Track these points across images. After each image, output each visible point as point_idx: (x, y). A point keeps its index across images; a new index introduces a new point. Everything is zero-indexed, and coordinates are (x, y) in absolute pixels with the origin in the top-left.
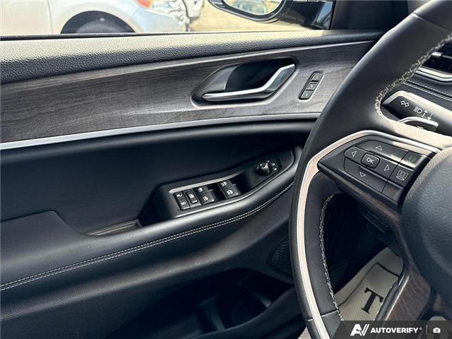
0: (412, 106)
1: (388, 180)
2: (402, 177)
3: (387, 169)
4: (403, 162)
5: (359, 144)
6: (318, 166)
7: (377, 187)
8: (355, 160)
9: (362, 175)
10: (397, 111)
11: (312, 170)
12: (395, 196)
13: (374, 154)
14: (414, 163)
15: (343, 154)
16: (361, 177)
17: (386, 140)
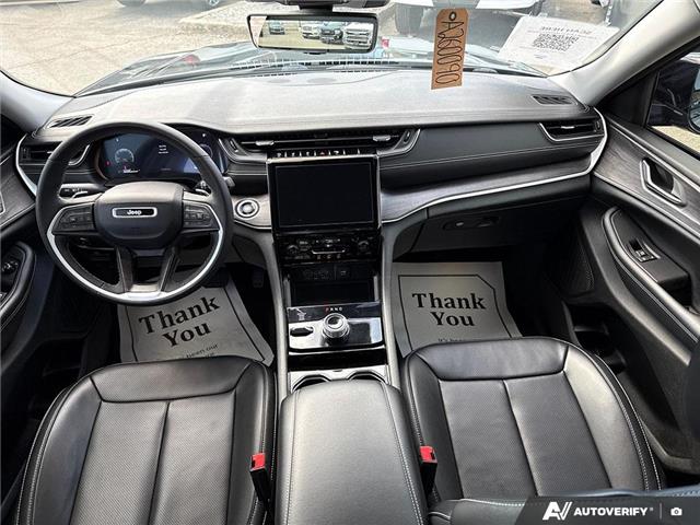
0: (71, 189)
1: (85, 223)
2: (89, 219)
3: (81, 219)
4: (85, 213)
5: (63, 215)
6: (53, 234)
7: (83, 228)
8: (66, 223)
10: (69, 194)
11: (51, 238)
12: (92, 227)
13: (72, 216)
14: (89, 212)
15: (59, 222)
16: (74, 228)
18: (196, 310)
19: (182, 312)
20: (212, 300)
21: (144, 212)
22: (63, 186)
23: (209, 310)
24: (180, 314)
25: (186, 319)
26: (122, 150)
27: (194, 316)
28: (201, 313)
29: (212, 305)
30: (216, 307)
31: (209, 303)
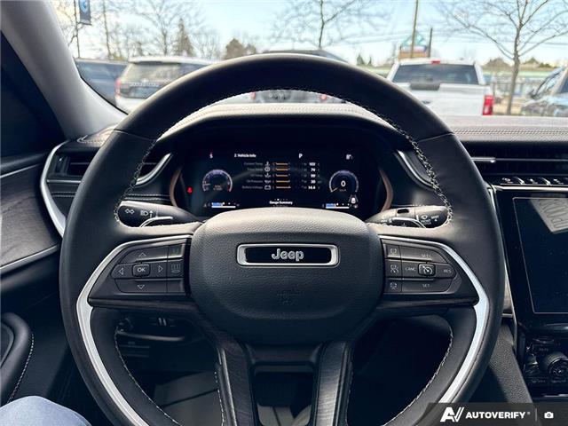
0: (137, 211)
1: (166, 279)
2: (177, 270)
3: (160, 270)
4: (169, 257)
5: (120, 260)
6: (89, 303)
7: (160, 290)
8: (126, 276)
9: (141, 287)
10: (135, 219)
11: (84, 311)
12: (180, 288)
13: (142, 262)
14: (179, 254)
15: (111, 278)
16: (141, 290)
17: (144, 246)
21: (312, 255)
22: (123, 203)
26: (215, 172)
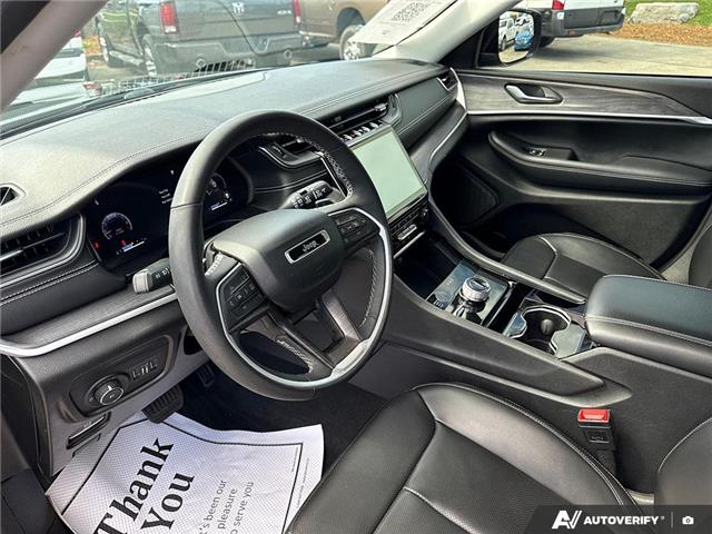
18: (148, 469)
19: (135, 483)
20: (157, 443)
23: (164, 457)
24: (136, 488)
25: (148, 487)
27: (154, 477)
28: (159, 467)
29: (161, 448)
30: (169, 448)
31: (156, 449)
